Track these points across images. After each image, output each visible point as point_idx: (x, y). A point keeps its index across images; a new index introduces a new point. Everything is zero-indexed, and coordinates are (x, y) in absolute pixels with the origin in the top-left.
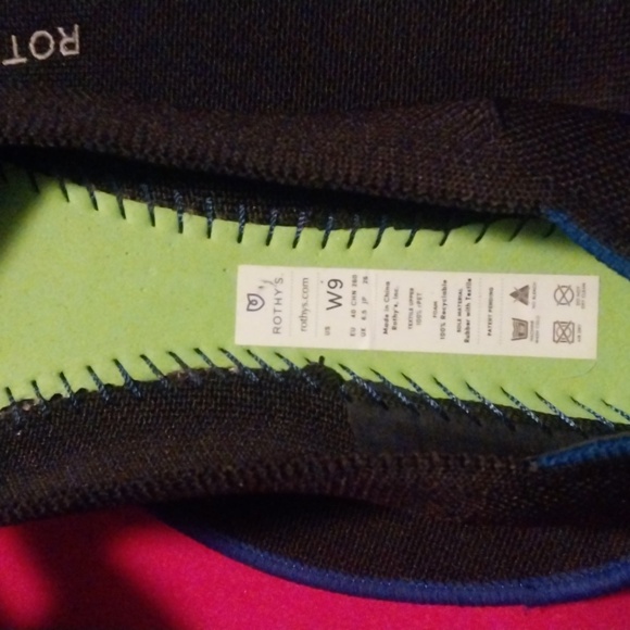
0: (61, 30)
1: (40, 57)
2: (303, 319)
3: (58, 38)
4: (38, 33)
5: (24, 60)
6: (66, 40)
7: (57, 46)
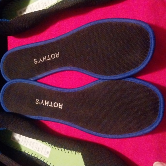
0: (56, 53)
1: (53, 58)
2: (43, 148)
3: (56, 55)
4: (52, 54)
5: (50, 59)
6: (57, 55)
7: (56, 56)
